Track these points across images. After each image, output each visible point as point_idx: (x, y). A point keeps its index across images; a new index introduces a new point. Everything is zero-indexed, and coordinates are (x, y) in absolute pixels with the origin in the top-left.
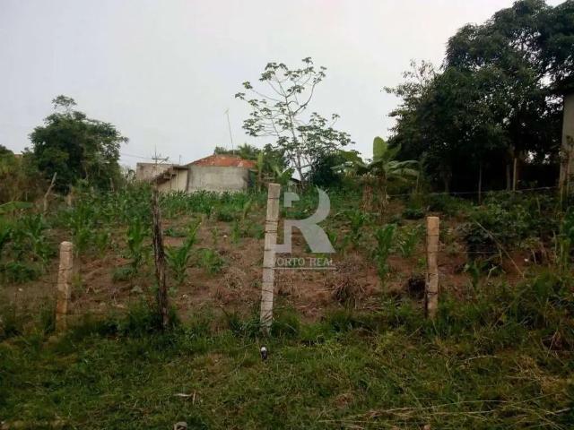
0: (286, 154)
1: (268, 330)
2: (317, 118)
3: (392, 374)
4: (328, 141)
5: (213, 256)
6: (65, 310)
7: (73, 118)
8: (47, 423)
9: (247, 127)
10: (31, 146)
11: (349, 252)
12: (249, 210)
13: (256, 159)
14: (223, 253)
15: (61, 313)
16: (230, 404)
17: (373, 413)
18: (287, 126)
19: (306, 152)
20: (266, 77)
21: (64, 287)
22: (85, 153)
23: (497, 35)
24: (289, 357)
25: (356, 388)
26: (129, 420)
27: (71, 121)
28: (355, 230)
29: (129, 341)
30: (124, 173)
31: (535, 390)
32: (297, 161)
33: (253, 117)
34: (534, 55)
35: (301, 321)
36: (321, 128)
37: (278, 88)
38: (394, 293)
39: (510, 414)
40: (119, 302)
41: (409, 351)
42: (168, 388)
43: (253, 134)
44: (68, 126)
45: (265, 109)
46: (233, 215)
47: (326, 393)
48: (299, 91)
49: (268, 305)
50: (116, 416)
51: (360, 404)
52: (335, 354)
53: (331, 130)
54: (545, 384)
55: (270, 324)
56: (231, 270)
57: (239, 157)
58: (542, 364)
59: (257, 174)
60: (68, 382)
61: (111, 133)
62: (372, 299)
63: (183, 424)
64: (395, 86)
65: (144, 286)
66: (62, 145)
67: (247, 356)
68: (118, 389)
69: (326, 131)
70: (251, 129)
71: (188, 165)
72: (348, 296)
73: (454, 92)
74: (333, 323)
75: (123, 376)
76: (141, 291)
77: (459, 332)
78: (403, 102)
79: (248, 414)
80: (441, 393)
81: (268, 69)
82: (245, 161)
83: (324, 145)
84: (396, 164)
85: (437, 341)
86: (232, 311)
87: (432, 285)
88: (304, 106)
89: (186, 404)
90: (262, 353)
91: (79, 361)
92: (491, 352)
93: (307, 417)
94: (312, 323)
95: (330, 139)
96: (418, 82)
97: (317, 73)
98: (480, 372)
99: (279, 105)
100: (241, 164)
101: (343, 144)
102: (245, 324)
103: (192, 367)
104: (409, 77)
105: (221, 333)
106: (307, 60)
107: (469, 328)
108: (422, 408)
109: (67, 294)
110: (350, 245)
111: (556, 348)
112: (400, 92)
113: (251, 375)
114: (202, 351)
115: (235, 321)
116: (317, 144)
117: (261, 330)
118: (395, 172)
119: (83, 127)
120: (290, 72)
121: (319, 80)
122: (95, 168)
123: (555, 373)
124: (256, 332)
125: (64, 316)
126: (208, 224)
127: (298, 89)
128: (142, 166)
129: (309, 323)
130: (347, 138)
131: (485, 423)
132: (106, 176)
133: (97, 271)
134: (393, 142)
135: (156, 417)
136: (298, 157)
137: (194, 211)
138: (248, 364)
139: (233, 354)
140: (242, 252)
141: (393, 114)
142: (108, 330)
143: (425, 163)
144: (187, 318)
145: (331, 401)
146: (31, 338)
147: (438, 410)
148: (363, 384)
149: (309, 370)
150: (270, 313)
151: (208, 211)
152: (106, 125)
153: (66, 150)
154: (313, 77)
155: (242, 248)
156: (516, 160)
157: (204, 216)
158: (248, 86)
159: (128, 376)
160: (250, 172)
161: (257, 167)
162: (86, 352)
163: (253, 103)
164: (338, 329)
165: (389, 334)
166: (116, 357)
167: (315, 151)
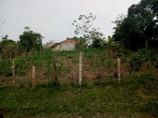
0: (86, 39)
1: (81, 86)
2: (94, 29)
3: (109, 95)
4: (97, 35)
5: (67, 68)
6: (34, 82)
7: (30, 32)
8: (32, 106)
9: (75, 32)
10: (19, 40)
11: (101, 66)
12: (76, 55)
13: (78, 41)
14: (70, 67)
15: (33, 83)
16: (72, 102)
17: (104, 104)
18: (86, 31)
19: (91, 38)
20: (80, 19)
21: (34, 77)
22: (33, 41)
23: (141, 7)
24: (85, 92)
25: (100, 98)
26: (50, 106)
27: (29, 33)
28: (103, 60)
29: (49, 88)
30: (43, 46)
31: (141, 98)
32: (89, 41)
33: (77, 30)
34: (152, 11)
35: (88, 84)
36: (95, 32)
37: (83, 22)
38: (111, 77)
39: (135, 104)
40: (46, 80)
41: (113, 90)
42: (58, 99)
43: (77, 34)
44: (29, 34)
45: (80, 27)
46: (72, 57)
47: (93, 99)
48: (89, 22)
49: (80, 80)
50: (47, 105)
51: (101, 102)
52: (96, 91)
53: (98, 32)
54: (144, 97)
55: (81, 84)
56: (72, 71)
57: (73, 40)
58: (144, 93)
59: (78, 44)
60: (36, 98)
61: (40, 36)
62: (105, 78)
63: (62, 106)
64: (114, 21)
65: (51, 76)
66: (27, 39)
67: (76, 91)
68: (47, 99)
69: (96, 33)
70: (76, 33)
71: (60, 43)
72: (100, 77)
73: (130, 22)
74: (96, 84)
75: (48, 96)
76: (51, 77)
77: (125, 86)
78: (116, 25)
79: (76, 104)
80: (119, 99)
81: (80, 17)
82: (75, 41)
83: (96, 36)
84: (114, 42)
85: (120, 88)
86: (72, 81)
87: (119, 75)
88: (90, 26)
89: (63, 102)
90: (79, 91)
91: (38, 93)
92: (132, 90)
93: (89, 104)
94: (91, 84)
95: (98, 35)
96: (120, 20)
97: (94, 17)
98: (129, 95)
99: (84, 26)
100: (74, 42)
101: (101, 36)
102: (75, 84)
103: (64, 94)
104: (118, 19)
105: (70, 87)
106: (91, 14)
107: (127, 85)
108: (115, 103)
109: (34, 78)
110: (101, 64)
111: (147, 89)
112: (116, 23)
113: (77, 96)
114: (66, 91)
115: (73, 84)
116: (94, 36)
117: (79, 86)
118: (114, 45)
119: (33, 34)
120: (86, 17)
121: (94, 19)
122: (36, 45)
123: (146, 95)
124: (78, 86)
125: (34, 83)
126: (66, 59)
127: (88, 22)
128: (48, 44)
129: (90, 84)
130: (102, 34)
131: (129, 106)
132: (39, 47)
133: (39, 72)
134: (114, 36)
135: (56, 105)
136: (89, 40)
137: (62, 55)
138: (76, 93)
139: (73, 91)
140: (74, 67)
141: (114, 29)
142: (44, 86)
143: (123, 41)
144: (62, 83)
145: (94, 101)
146: (27, 88)
147: (118, 103)
148: (102, 98)
149: (90, 95)
150: (81, 82)
151: (65, 56)
152: (38, 34)
153: (28, 40)
154: (92, 18)
155: (74, 66)
156: (147, 40)
157: (64, 57)
158: (75, 21)
159: (49, 96)
160: (76, 44)
161: (78, 43)
162: (40, 91)
163: (77, 26)
164: (97, 85)
165: (109, 86)
166: (46, 92)
167: (93, 38)
